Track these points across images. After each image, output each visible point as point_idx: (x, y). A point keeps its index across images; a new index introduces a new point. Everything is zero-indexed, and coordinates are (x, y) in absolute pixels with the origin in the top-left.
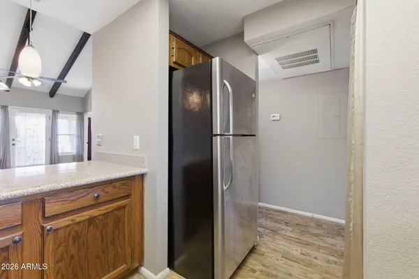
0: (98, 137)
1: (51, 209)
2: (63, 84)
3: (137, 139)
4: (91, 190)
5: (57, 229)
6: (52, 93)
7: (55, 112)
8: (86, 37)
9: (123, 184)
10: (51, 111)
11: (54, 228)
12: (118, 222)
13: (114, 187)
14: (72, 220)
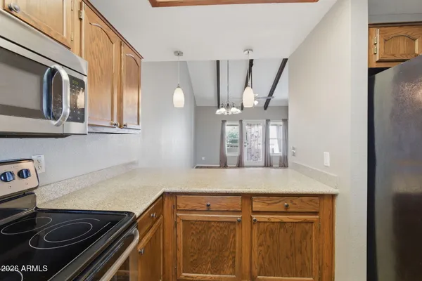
0: (294, 149)
1: (257, 206)
2: (272, 99)
3: (327, 155)
4: (281, 199)
5: (260, 222)
6: (266, 107)
7: (268, 121)
8: (285, 61)
9: (311, 201)
10: (265, 121)
11: (258, 220)
12: (305, 234)
13: (302, 201)
14: (269, 219)
